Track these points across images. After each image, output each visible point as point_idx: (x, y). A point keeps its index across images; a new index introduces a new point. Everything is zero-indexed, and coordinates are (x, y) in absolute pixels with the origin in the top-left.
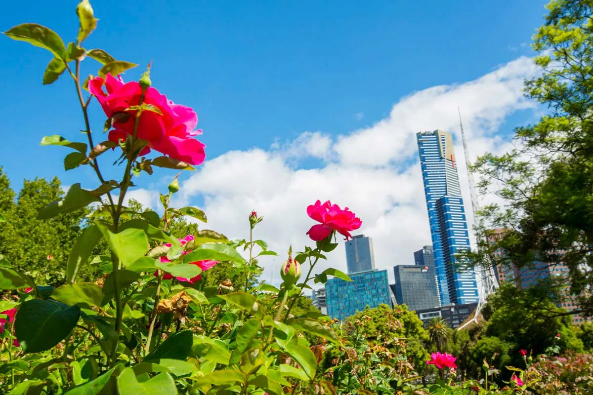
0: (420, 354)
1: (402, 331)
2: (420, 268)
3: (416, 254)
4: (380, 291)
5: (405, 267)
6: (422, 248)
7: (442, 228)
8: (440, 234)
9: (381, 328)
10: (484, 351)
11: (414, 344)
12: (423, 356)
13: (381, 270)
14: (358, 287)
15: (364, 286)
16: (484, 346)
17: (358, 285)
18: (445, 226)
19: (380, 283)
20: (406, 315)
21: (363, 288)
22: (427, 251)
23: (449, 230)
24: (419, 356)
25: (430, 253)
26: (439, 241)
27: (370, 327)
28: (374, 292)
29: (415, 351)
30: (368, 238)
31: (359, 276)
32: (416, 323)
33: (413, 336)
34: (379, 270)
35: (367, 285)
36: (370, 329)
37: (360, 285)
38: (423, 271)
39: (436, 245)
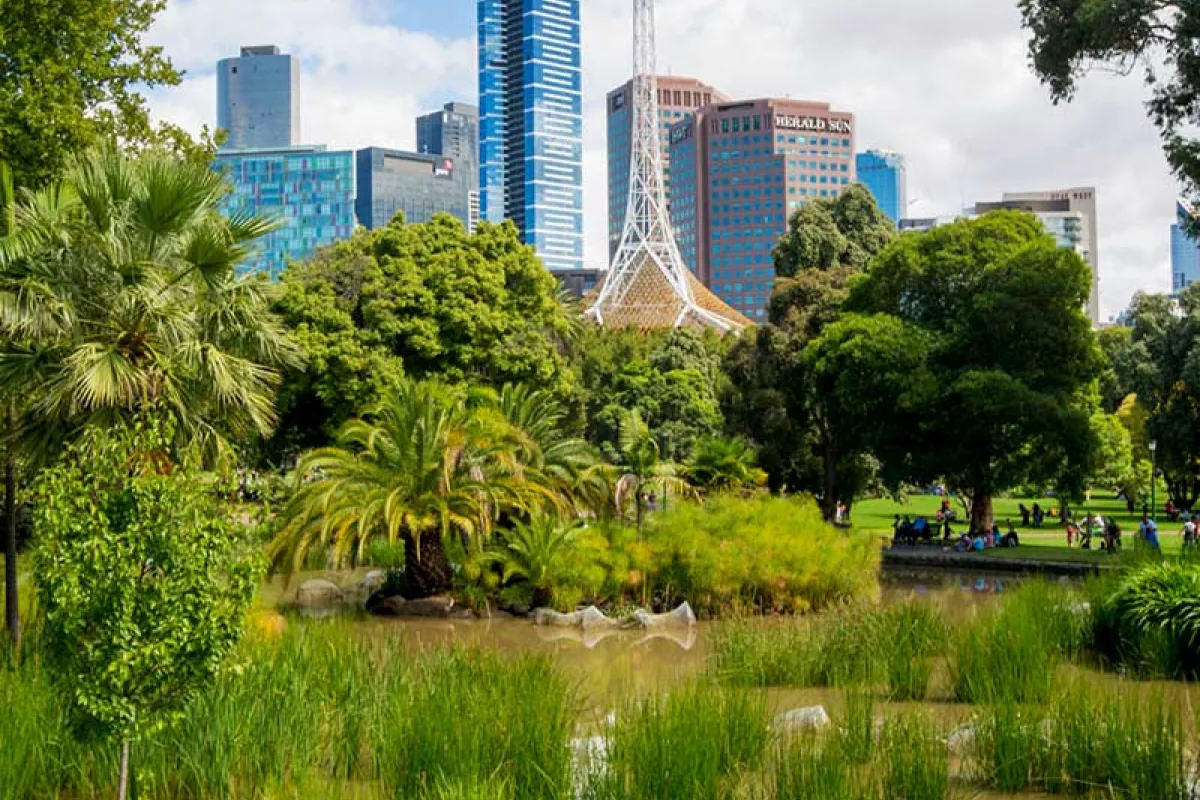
0: (548, 369)
1: (500, 300)
2: (430, 162)
3: (420, 121)
4: (326, 210)
5: (392, 155)
6: (441, 108)
7: (511, 54)
8: (504, 73)
9: (438, 282)
10: (857, 354)
11: (534, 340)
12: (556, 374)
13: (335, 149)
14: (265, 191)
15: (282, 190)
16: (858, 338)
17: (263, 186)
18: (520, 51)
19: (327, 186)
20: (513, 253)
21: (277, 196)
22: (455, 117)
23: (532, 65)
24: (545, 373)
25: (462, 124)
26: (497, 92)
27: (403, 278)
28: (308, 210)
29: (534, 357)
30: (288, 58)
31: (270, 159)
32: (540, 279)
33: (526, 317)
34: (328, 149)
35: (288, 188)
36: (405, 283)
37: (268, 186)
38: (439, 171)
39: (488, 102)
